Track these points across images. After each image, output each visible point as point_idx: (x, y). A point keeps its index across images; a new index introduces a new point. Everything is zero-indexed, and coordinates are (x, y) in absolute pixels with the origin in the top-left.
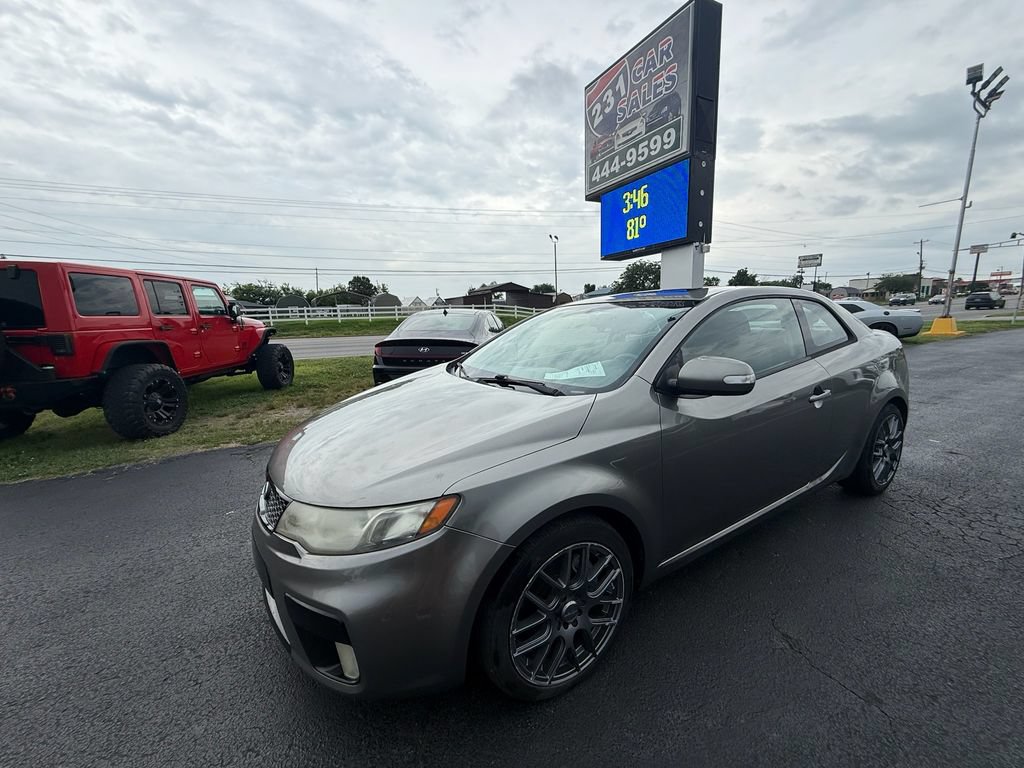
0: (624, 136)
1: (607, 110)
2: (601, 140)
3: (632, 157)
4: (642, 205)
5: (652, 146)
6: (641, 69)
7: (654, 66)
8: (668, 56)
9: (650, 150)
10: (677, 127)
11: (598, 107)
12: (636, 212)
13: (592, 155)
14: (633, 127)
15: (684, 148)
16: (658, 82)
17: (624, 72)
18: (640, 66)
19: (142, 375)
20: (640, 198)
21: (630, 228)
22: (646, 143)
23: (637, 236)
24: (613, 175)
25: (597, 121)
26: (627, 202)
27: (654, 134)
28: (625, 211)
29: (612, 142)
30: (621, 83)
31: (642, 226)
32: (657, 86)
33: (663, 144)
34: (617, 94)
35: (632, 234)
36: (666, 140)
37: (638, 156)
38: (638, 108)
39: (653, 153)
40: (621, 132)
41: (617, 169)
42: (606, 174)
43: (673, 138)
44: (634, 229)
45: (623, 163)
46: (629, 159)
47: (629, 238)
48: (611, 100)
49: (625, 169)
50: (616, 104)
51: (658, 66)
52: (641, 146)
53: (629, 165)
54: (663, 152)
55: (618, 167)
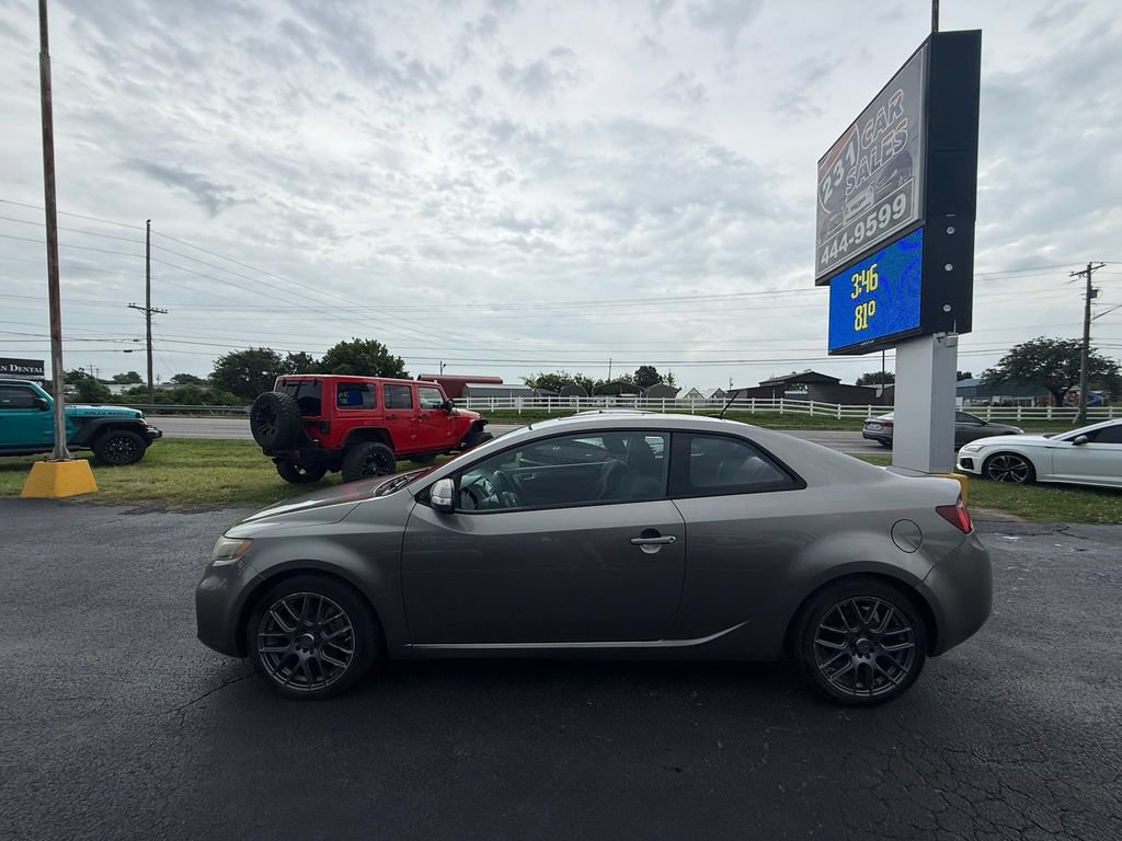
0: (852, 209)
1: (837, 183)
2: (830, 216)
3: (860, 234)
4: (871, 288)
5: (881, 218)
6: (871, 131)
7: (884, 125)
8: (899, 111)
9: (879, 222)
10: (907, 191)
11: (829, 180)
12: (865, 297)
13: (821, 235)
14: (861, 198)
15: (915, 215)
16: (888, 143)
17: (854, 139)
18: (870, 128)
19: (365, 449)
20: (869, 279)
21: (858, 316)
22: (874, 215)
23: (865, 326)
24: (842, 254)
25: (827, 196)
26: (856, 285)
27: (884, 203)
28: (853, 297)
29: (841, 217)
30: (851, 152)
31: (871, 314)
32: (886, 148)
33: (893, 213)
34: (846, 164)
35: (861, 324)
36: (896, 209)
37: (866, 230)
38: (867, 175)
39: (882, 226)
40: (849, 206)
41: (844, 248)
42: (834, 254)
43: (903, 205)
44: (863, 316)
45: (851, 241)
46: (857, 235)
47: (857, 329)
48: (841, 172)
49: (852, 247)
50: (846, 174)
51: (888, 125)
52: (870, 218)
53: (857, 241)
54: (893, 222)
55: (846, 244)
